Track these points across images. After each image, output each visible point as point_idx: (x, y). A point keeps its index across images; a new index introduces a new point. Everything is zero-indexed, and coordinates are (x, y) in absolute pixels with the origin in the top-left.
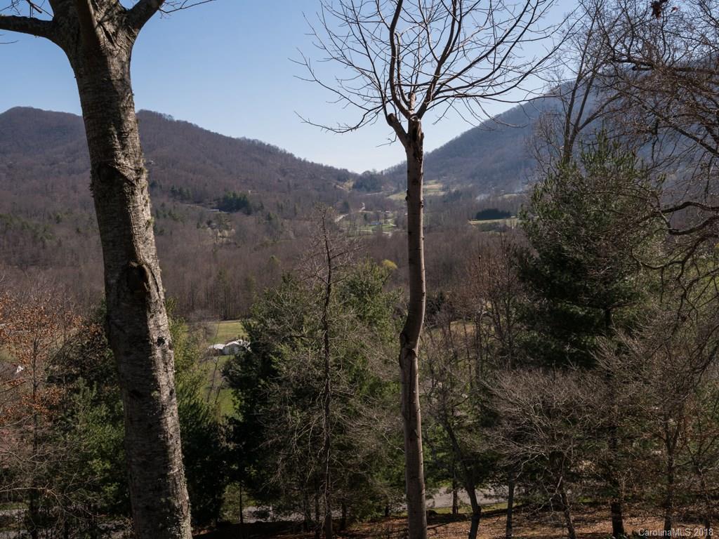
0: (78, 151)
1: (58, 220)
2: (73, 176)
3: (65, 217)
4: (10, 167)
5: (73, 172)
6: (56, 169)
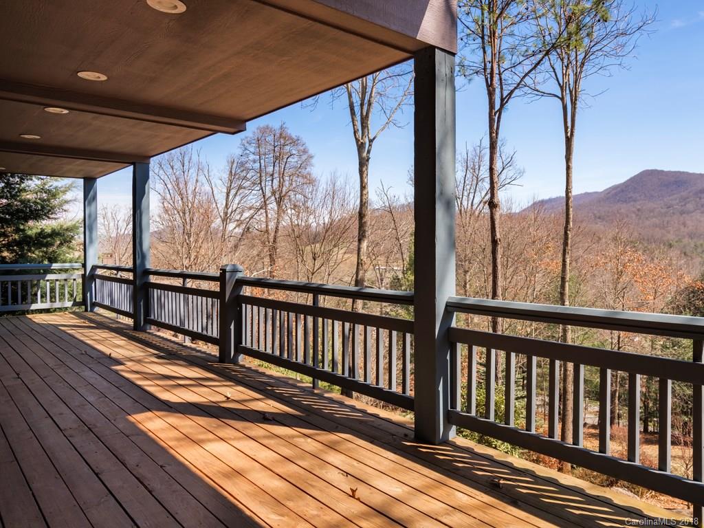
0: (688, 198)
1: (670, 246)
2: (684, 215)
3: (675, 244)
4: (639, 210)
5: (684, 213)
6: (671, 211)
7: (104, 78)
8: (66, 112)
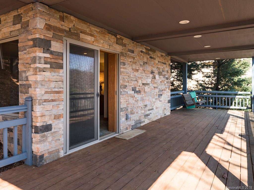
7: (188, 22)
8: (200, 36)
